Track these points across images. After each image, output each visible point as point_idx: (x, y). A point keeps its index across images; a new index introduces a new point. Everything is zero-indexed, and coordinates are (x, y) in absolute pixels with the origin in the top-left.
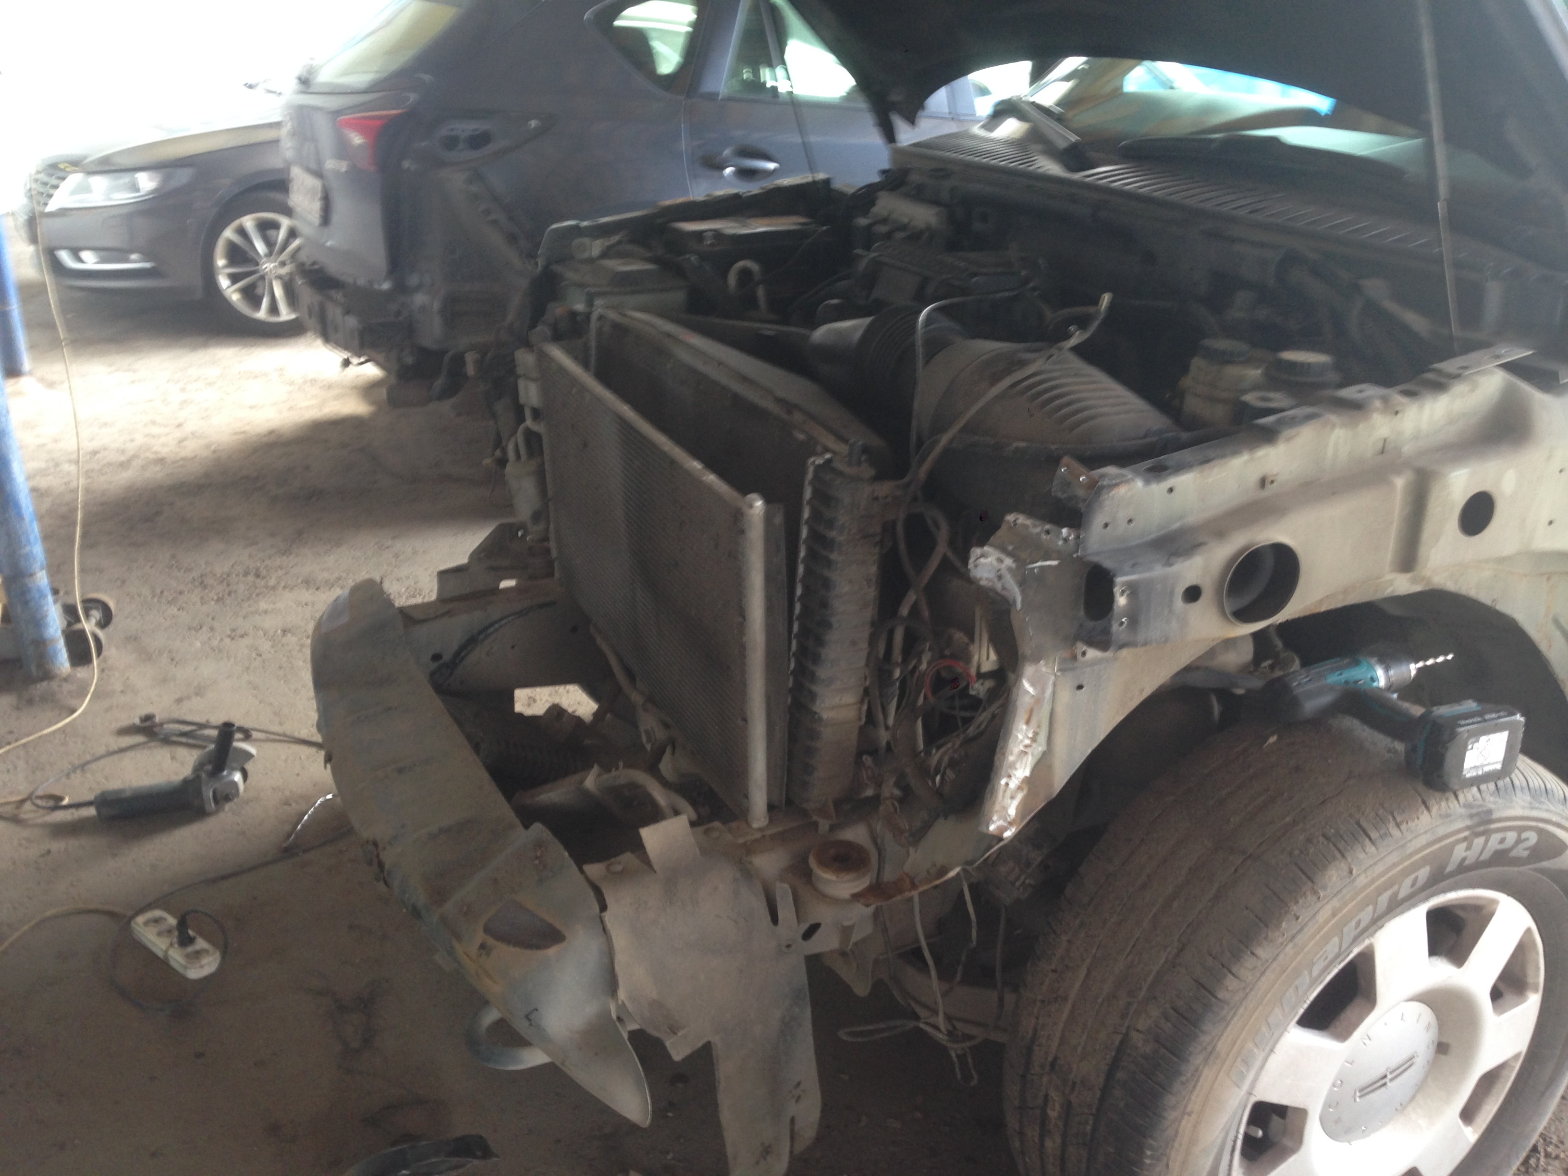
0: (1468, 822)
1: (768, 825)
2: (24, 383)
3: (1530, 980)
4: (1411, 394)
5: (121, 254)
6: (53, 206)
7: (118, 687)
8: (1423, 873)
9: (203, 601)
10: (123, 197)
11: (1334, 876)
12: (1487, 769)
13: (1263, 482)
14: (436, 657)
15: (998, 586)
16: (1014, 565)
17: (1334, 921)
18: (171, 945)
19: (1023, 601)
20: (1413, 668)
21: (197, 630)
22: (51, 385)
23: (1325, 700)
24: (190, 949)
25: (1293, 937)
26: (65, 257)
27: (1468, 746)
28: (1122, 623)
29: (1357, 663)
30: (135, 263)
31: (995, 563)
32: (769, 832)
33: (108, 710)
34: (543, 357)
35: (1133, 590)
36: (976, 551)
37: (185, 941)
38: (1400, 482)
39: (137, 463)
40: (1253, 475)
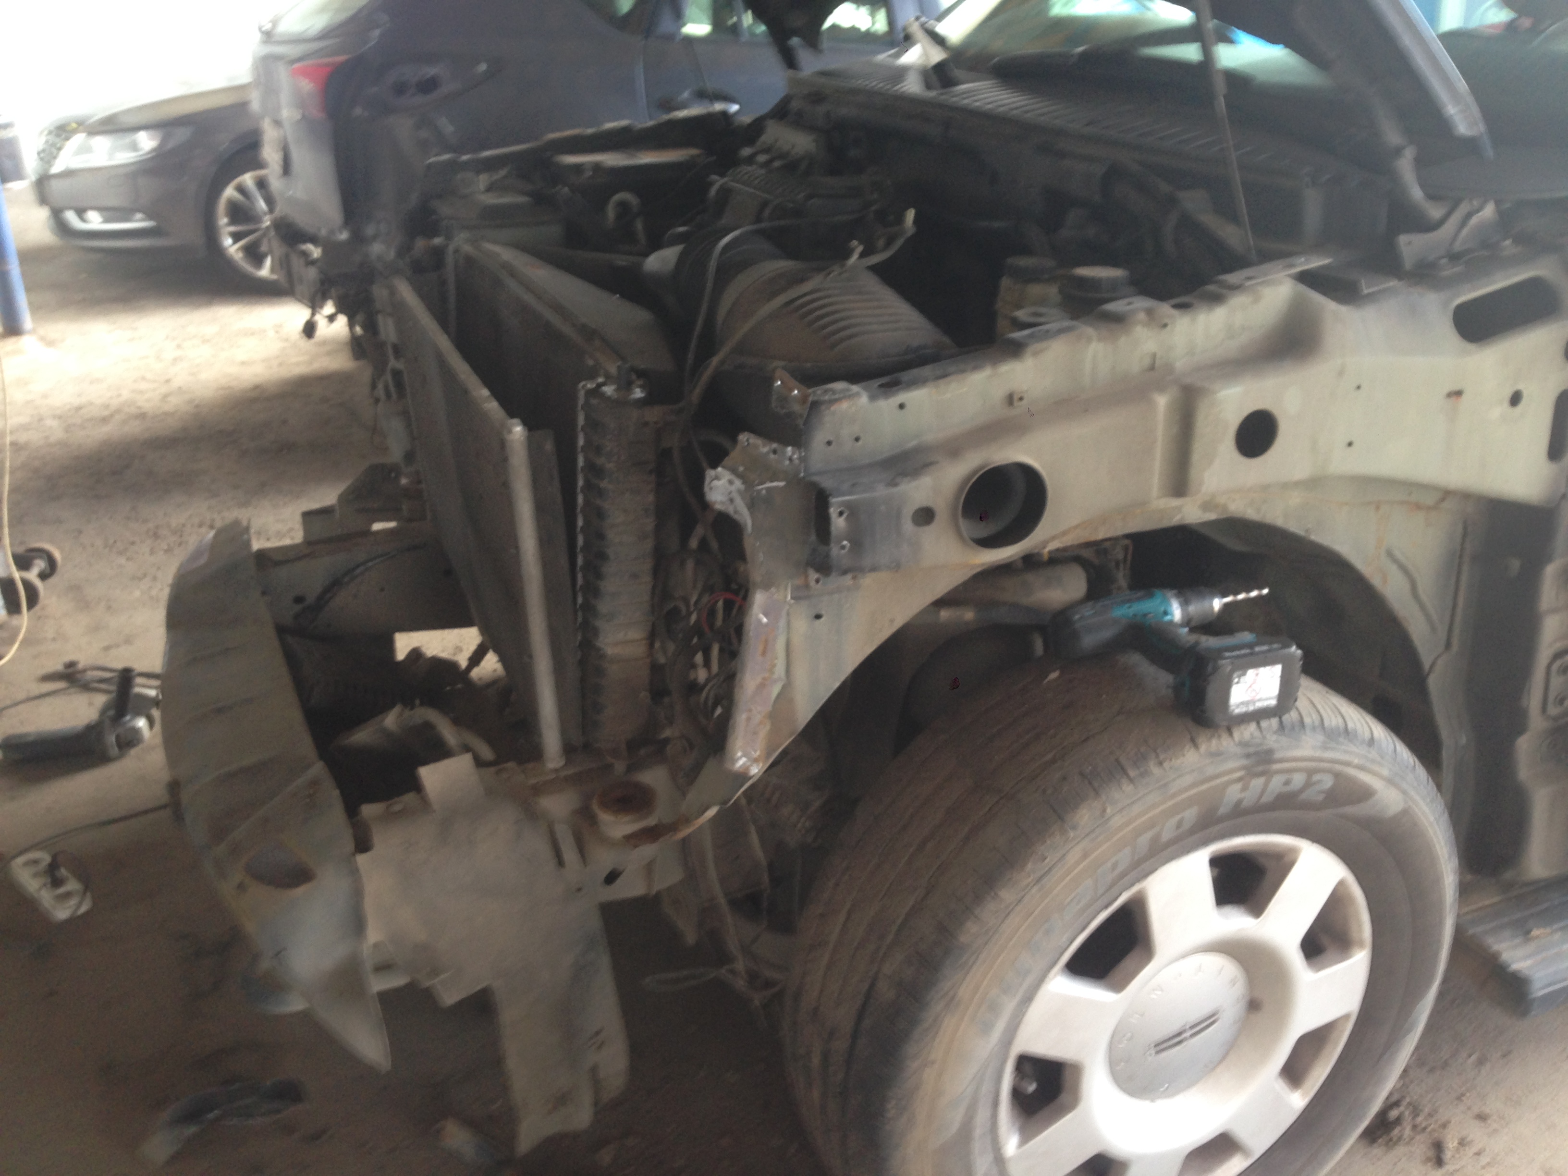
0: (1244, 762)
1: (566, 765)
2: (25, 342)
3: (1354, 935)
4: (1183, 307)
5: (124, 214)
6: (56, 168)
7: (50, 634)
8: (1190, 815)
9: (152, 552)
10: (125, 157)
11: (1084, 816)
12: (1259, 705)
13: (1010, 399)
14: (299, 600)
15: (730, 510)
16: (742, 487)
17: (1085, 863)
18: (45, 885)
19: (753, 525)
20: (1217, 604)
21: (140, 579)
22: (50, 343)
23: (1107, 634)
24: (62, 890)
25: (1039, 880)
26: (71, 217)
27: (1234, 679)
28: (843, 547)
29: (1151, 596)
30: (137, 223)
31: (727, 485)
32: (563, 774)
33: (35, 657)
34: (393, 292)
35: (852, 511)
36: (710, 473)
37: (57, 882)
38: (1162, 401)
39: (118, 418)
40: (998, 392)
